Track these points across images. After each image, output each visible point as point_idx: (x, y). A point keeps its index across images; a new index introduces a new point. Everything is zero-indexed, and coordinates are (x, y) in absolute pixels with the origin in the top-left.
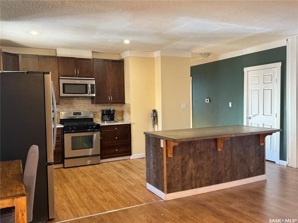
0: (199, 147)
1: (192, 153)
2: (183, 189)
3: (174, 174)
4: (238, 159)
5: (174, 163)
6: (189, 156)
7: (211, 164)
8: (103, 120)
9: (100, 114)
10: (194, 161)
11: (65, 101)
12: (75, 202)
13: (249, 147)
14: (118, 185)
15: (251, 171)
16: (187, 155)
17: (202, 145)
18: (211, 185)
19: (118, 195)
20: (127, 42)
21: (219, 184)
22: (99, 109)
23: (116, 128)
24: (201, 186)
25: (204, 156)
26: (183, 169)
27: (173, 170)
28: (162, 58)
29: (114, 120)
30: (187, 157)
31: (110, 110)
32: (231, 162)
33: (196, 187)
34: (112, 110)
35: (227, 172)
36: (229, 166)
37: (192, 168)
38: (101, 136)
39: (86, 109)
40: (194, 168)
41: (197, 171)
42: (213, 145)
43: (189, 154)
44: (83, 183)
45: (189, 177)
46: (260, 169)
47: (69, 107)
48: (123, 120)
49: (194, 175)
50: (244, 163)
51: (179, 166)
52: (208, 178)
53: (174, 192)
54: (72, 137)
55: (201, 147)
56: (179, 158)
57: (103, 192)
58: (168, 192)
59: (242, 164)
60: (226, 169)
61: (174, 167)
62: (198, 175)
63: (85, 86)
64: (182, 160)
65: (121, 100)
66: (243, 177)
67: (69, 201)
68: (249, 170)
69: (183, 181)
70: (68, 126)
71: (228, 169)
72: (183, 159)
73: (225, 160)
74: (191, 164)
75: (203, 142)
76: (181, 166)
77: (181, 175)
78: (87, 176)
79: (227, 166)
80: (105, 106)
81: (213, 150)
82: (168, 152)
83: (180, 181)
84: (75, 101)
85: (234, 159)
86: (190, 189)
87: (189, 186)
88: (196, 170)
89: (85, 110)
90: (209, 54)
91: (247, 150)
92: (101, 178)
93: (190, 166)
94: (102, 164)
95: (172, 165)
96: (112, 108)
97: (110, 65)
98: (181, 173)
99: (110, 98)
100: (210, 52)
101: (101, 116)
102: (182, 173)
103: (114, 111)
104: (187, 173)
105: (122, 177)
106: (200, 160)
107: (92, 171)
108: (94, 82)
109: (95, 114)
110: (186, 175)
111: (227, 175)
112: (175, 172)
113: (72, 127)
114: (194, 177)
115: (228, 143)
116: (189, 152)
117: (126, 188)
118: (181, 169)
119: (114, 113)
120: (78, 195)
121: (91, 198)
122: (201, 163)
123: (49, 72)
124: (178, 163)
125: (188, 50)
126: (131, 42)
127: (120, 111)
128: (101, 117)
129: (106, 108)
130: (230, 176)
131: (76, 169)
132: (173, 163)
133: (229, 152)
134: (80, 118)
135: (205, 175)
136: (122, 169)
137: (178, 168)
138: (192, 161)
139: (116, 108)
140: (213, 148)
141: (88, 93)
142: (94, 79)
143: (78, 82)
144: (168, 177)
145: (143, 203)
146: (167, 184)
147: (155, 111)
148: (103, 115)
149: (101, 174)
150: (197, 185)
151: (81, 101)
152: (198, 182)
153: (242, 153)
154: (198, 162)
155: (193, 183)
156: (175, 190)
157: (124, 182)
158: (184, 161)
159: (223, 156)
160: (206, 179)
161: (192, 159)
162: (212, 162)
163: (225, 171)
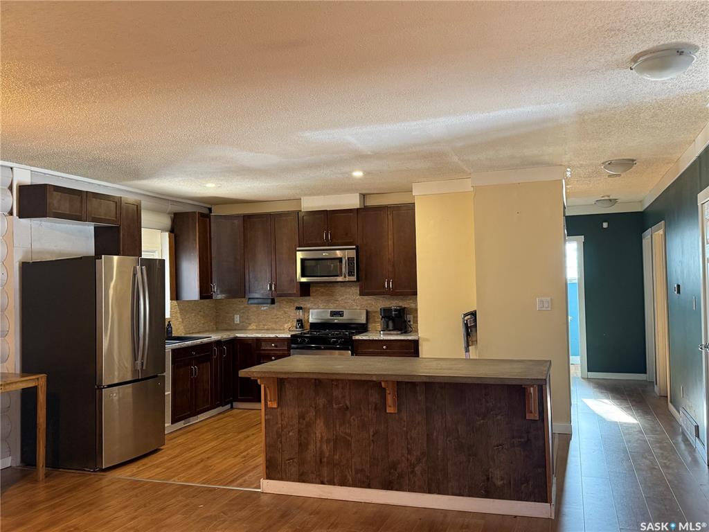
0: (340, 396)
1: (321, 406)
2: (302, 478)
3: (281, 443)
5: (282, 420)
6: (316, 413)
7: (371, 438)
10: (327, 423)
13: (484, 416)
15: (495, 485)
16: (311, 408)
17: (347, 393)
18: (369, 486)
23: (385, 347)
24: (343, 483)
25: (352, 418)
26: (301, 436)
27: (279, 436)
28: (477, 189)
30: (311, 414)
31: (391, 309)
32: (428, 447)
33: (331, 483)
35: (416, 469)
36: (423, 454)
37: (322, 438)
40: (327, 440)
41: (335, 449)
42: (374, 397)
43: (315, 407)
45: (315, 456)
49: (327, 455)
50: (469, 455)
51: (292, 430)
52: (362, 470)
53: (281, 479)
55: (344, 397)
56: (292, 412)
58: (269, 477)
59: (462, 457)
60: (413, 460)
61: (282, 430)
62: (337, 457)
63: (337, 261)
64: (299, 418)
68: (488, 479)
69: (302, 463)
71: (419, 460)
72: (302, 417)
74: (320, 430)
75: (348, 386)
76: (297, 430)
77: (297, 449)
79: (415, 454)
81: (376, 409)
83: (295, 460)
85: (437, 440)
86: (316, 483)
88: (332, 444)
93: (318, 435)
95: (277, 423)
98: (297, 444)
101: (381, 320)
102: (300, 445)
104: (312, 447)
106: (340, 425)
108: (353, 254)
109: (371, 317)
110: (308, 451)
111: (415, 476)
112: (284, 439)
113: (303, 338)
114: (325, 459)
116: (315, 404)
118: (297, 436)
122: (345, 433)
124: (291, 423)
126: (367, 173)
130: (426, 479)
132: (280, 422)
133: (419, 418)
134: (341, 322)
135: (353, 460)
137: (291, 434)
138: (322, 424)
140: (376, 404)
142: (354, 247)
144: (269, 447)
147: (474, 315)
148: (382, 317)
150: (334, 478)
152: (335, 473)
153: (462, 428)
154: (338, 428)
155: (325, 471)
156: (284, 477)
158: (304, 422)
159: (404, 427)
160: (357, 472)
161: (322, 420)
162: (373, 436)
163: (411, 463)
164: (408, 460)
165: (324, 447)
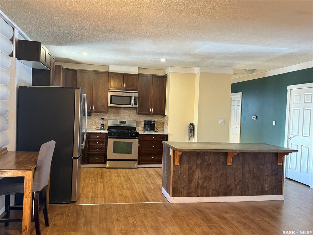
0: (208, 159)
1: (199, 164)
2: (189, 195)
3: (180, 180)
4: (251, 175)
5: (181, 170)
6: (197, 166)
7: (220, 176)
8: (145, 130)
9: (143, 124)
10: (201, 171)
11: (114, 110)
12: (98, 193)
13: (263, 165)
14: (140, 186)
15: (265, 190)
16: (194, 165)
17: (211, 158)
18: (218, 196)
19: (134, 193)
20: (163, 60)
21: (227, 196)
22: (142, 119)
23: (153, 138)
24: (207, 195)
25: (212, 168)
26: (189, 177)
27: (179, 177)
28: (201, 74)
29: (154, 130)
30: (194, 167)
31: (151, 121)
32: (242, 178)
33: (202, 196)
34: (152, 120)
35: (237, 187)
36: (240, 181)
37: (199, 177)
38: (139, 143)
39: (131, 119)
40: (201, 178)
41: (204, 182)
42: (222, 159)
43: (196, 164)
44: (113, 181)
45: (195, 185)
46: (277, 188)
47: (117, 116)
48: (163, 131)
49: (201, 184)
50: (257, 180)
51: (185, 174)
52: (216, 189)
53: (180, 196)
54: (114, 142)
55: (209, 159)
56: (186, 167)
57: (124, 189)
58: (173, 196)
59: (255, 181)
60: (236, 183)
61: (181, 175)
62: (205, 185)
63: (129, 98)
64: (189, 169)
65: (161, 111)
66: (255, 193)
67: (94, 192)
68: (263, 188)
69: (189, 188)
70: (112, 132)
71: (238, 184)
73: (235, 175)
74: (198, 174)
75: (211, 155)
76: (188, 174)
77: (187, 182)
78: (120, 176)
79: (237, 181)
80: (148, 117)
81: (223, 164)
82: (175, 160)
83: (186, 187)
84: (122, 110)
85: (246, 175)
86: (195, 196)
87: (195, 194)
88: (203, 180)
89: (129, 120)
90: (254, 71)
91: (261, 167)
92: (129, 179)
93: (197, 176)
94: (138, 169)
95: (178, 172)
96: (152, 119)
97: (153, 80)
98: (187, 181)
99: (151, 110)
100: (255, 69)
101: (143, 125)
102: (189, 181)
103: (154, 121)
104: (194, 181)
105: (148, 180)
106: (207, 171)
107: (126, 173)
108: (137, 95)
109: (138, 124)
110: (192, 183)
111: (237, 189)
112: (181, 179)
113: (115, 133)
114: (200, 186)
115: (240, 159)
116: (197, 163)
117: (144, 189)
118: (187, 177)
119: (154, 125)
120: (104, 189)
121: (112, 192)
122: (209, 175)
123: (79, 88)
124: (185, 172)
125: (229, 66)
126: (167, 60)
127: (161, 122)
128: (143, 127)
129: (148, 118)
130: (241, 190)
131: (115, 170)
132: (179, 170)
133: (239, 167)
134: (124, 126)
135: (212, 186)
136: (152, 174)
137: (185, 176)
138: (199, 171)
139: (157, 119)
140: (223, 162)
141: (132, 104)
142: (138, 92)
143: (123, 94)
144: (174, 182)
145: (150, 202)
146: (173, 189)
147: (192, 125)
148: (145, 124)
149: (132, 176)
150: (203, 194)
151: (127, 111)
152: (204, 191)
153: (255, 170)
154: (206, 173)
155: (199, 191)
156: (181, 195)
157: (147, 185)
158: (191, 171)
159: (233, 170)
160: (213, 190)
161: (199, 169)
162: (221, 175)
163: (235, 185)
164: (234, 184)
165: (200, 181)
